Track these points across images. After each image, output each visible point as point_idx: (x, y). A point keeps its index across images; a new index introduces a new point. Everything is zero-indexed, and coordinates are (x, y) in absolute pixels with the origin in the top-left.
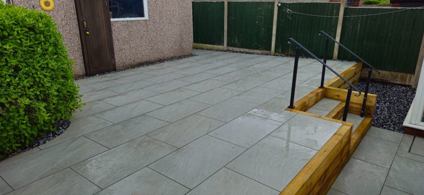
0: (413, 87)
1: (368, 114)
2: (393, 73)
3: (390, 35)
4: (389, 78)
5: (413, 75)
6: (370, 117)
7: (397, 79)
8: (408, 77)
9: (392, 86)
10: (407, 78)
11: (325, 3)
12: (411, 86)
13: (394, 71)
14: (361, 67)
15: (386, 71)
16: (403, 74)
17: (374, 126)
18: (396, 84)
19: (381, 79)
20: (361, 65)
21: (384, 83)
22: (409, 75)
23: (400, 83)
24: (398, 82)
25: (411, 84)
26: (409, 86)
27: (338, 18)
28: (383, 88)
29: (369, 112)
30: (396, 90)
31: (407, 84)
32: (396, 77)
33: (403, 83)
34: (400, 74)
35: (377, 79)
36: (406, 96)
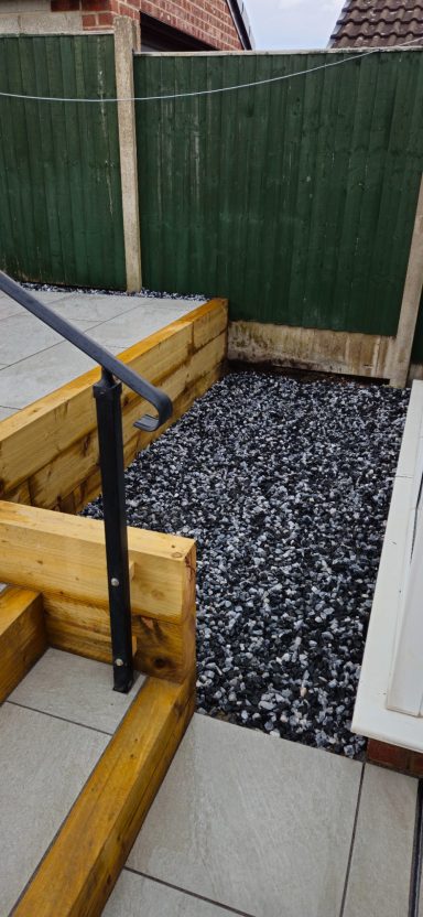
0: (394, 384)
1: (161, 662)
2: (327, 334)
3: (309, 179)
4: (317, 357)
5: (390, 340)
6: (174, 678)
7: (340, 358)
8: (377, 348)
9: (328, 386)
10: (372, 353)
11: (58, 37)
12: (387, 381)
13: (330, 328)
14: (221, 318)
15: (306, 327)
16: (358, 337)
17: (210, 706)
18: (339, 376)
19: (292, 362)
20: (220, 309)
21: (301, 373)
22: (378, 340)
23: (352, 372)
24: (346, 370)
25: (386, 376)
26: (381, 382)
27: (115, 104)
28: (300, 395)
29: (162, 652)
30: (338, 405)
31: (373, 374)
32: (338, 349)
33: (363, 373)
34: (349, 340)
35: (280, 362)
36: (371, 428)
